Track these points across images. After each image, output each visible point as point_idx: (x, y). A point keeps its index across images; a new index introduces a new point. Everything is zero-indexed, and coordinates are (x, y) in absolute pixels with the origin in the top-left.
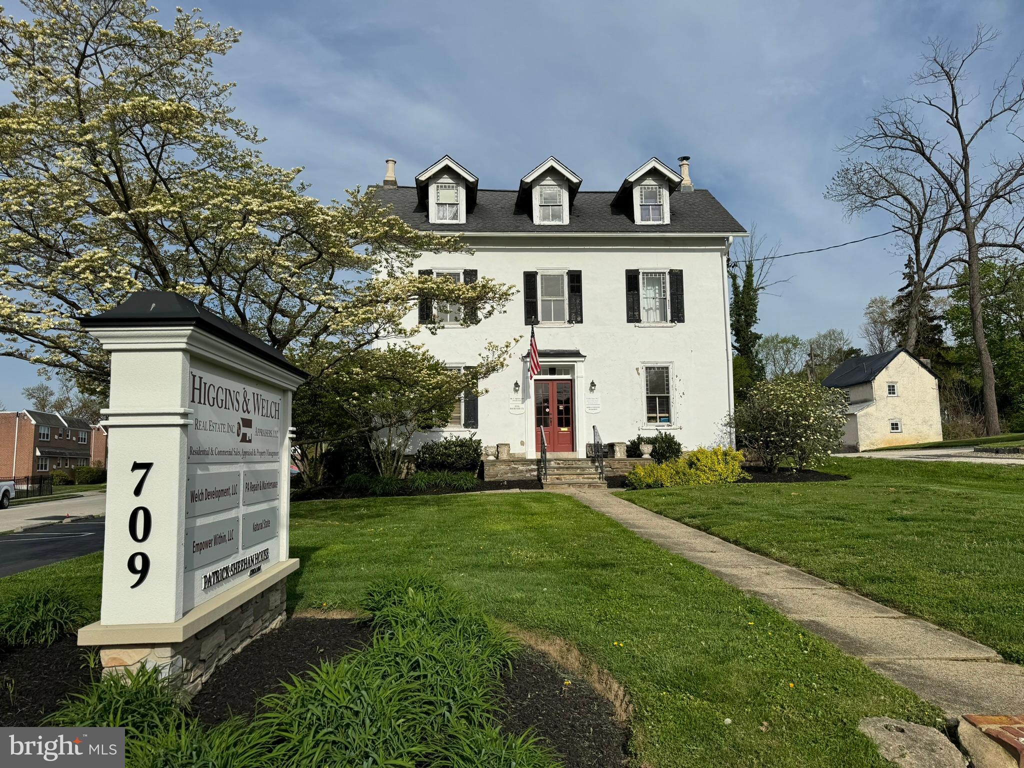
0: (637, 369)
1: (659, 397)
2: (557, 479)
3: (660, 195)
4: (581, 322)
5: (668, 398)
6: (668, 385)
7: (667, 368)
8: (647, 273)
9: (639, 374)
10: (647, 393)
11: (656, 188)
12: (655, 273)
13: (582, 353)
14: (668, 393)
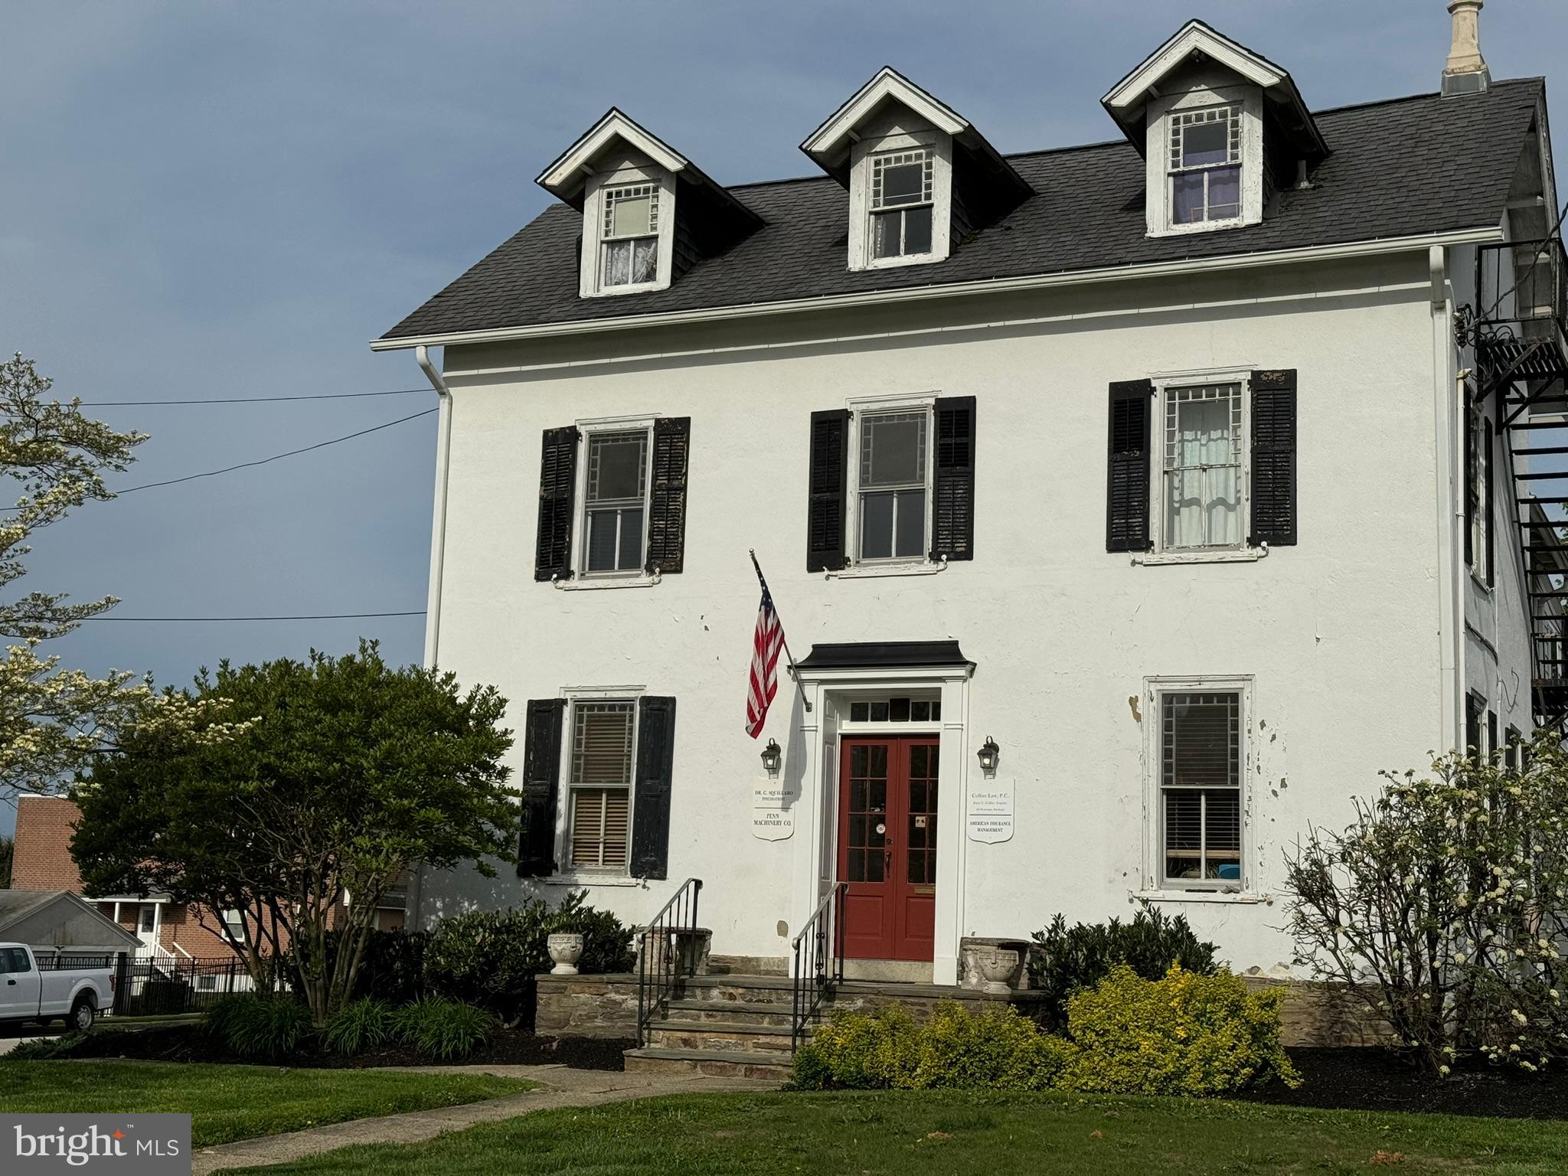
0: (1133, 702)
1: (1208, 793)
2: (686, 1042)
3: (1235, 134)
4: (968, 555)
5: (1235, 795)
6: (1235, 754)
7: (1235, 697)
8: (1183, 390)
9: (1138, 717)
10: (1167, 780)
11: (1223, 115)
12: (1210, 387)
13: (967, 653)
14: (1235, 781)
